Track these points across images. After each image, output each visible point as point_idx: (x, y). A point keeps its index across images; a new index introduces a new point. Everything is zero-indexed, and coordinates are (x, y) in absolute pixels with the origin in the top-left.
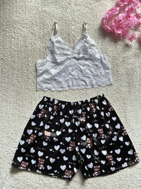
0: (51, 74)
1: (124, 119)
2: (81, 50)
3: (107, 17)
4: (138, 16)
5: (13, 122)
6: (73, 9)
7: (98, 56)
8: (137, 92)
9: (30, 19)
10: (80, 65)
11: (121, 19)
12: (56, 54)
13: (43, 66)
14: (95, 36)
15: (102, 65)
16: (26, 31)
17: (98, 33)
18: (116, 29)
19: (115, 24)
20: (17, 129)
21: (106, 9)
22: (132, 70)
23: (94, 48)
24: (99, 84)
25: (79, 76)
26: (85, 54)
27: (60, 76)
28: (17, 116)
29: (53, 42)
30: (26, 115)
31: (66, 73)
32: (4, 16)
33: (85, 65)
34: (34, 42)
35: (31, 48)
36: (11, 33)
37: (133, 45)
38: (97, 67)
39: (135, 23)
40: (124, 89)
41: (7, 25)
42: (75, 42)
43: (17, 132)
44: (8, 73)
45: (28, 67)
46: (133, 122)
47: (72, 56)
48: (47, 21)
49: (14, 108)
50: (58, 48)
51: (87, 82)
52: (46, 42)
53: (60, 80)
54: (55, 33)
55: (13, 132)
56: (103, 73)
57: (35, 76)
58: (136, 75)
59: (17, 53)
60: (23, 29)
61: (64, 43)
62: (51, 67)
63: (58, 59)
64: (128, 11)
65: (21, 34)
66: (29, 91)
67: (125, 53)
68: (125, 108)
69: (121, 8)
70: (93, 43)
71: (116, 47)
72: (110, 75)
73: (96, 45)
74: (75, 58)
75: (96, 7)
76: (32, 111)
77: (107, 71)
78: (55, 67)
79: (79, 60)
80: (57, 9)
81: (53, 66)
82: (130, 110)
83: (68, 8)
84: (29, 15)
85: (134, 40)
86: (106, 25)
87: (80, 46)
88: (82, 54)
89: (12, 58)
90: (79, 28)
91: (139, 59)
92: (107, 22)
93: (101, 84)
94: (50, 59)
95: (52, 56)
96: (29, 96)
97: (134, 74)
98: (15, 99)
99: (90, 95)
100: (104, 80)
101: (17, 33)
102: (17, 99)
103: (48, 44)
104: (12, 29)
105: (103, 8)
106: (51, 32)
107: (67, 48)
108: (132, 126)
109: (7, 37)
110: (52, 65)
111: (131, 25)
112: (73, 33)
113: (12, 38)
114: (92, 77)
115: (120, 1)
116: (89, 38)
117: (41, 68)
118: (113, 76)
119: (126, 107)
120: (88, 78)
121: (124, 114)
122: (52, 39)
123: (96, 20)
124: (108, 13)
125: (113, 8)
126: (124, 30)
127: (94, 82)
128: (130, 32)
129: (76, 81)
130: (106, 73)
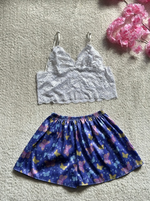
0: (52, 86)
1: (129, 135)
2: (84, 61)
3: (113, 27)
4: (144, 27)
5: (10, 136)
6: (76, 19)
7: (102, 68)
8: (143, 107)
9: (31, 28)
10: (84, 77)
11: (127, 30)
12: (58, 65)
13: (44, 78)
14: (100, 47)
15: (106, 78)
16: (27, 41)
17: (103, 44)
18: (122, 40)
19: (121, 34)
20: (14, 145)
21: (111, 19)
22: (138, 84)
23: (98, 59)
24: (102, 98)
25: (82, 88)
26: (89, 66)
27: (62, 89)
28: (14, 131)
29: (54, 53)
30: (25, 129)
31: (67, 85)
32: (4, 25)
33: (89, 77)
34: (35, 52)
35: (32, 58)
36: (11, 43)
37: (139, 57)
38: (101, 80)
39: (141, 34)
40: (129, 104)
41: (7, 34)
42: (78, 53)
43: (14, 147)
44: (7, 84)
45: (28, 79)
46: (138, 139)
47: (75, 68)
48: (49, 31)
49: (11, 121)
50: (60, 59)
51: (90, 95)
52: (47, 52)
53: (62, 92)
54: (57, 43)
55: (9, 147)
56: (107, 86)
57: (35, 88)
58: (142, 88)
59: (16, 63)
60: (24, 39)
61: (66, 54)
62: (52, 79)
63: (60, 70)
64: (134, 22)
65: (21, 44)
66: (28, 103)
67: (131, 66)
68: (130, 124)
69: (127, 19)
70: (98, 54)
71: (121, 59)
72: (114, 88)
73: (100, 56)
74: (77, 69)
75: (101, 17)
76: (30, 125)
77: (111, 84)
78: (56, 79)
79: (82, 72)
80: (60, 18)
81: (54, 78)
82: (136, 126)
83: (72, 18)
84: (31, 24)
85: (140, 52)
86: (111, 36)
87: (83, 58)
88: (86, 65)
89: (11, 69)
90: (82, 38)
91: (146, 72)
92: (113, 33)
93: (105, 97)
94: (51, 71)
95: (53, 67)
96: (28, 109)
97: (140, 87)
98: (13, 112)
99: (94, 109)
100: (108, 93)
101: (17, 43)
102: (15, 112)
103: (50, 55)
104: (12, 38)
105: (108, 18)
106: (54, 43)
107: (69, 59)
108: (137, 143)
109: (6, 47)
110: (53, 76)
111: (138, 36)
112: (77, 44)
113: (12, 47)
114: (95, 90)
115: (126, 11)
116: (93, 49)
117: (41, 80)
118: (118, 90)
119: (132, 122)
120: (92, 91)
121: (129, 130)
122: (54, 50)
123: (101, 30)
124: (113, 24)
125: (118, 18)
126: (130, 42)
127: (98, 96)
128: (136, 44)
129: (79, 94)
130: (111, 86)
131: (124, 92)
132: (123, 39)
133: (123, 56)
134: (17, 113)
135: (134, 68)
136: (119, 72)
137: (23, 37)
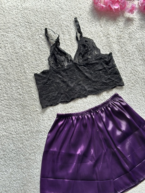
131: (131, 58)
132: (113, 3)
133: (118, 21)
134: (26, 114)
135: (133, 30)
136: (119, 39)
137: (7, 33)
